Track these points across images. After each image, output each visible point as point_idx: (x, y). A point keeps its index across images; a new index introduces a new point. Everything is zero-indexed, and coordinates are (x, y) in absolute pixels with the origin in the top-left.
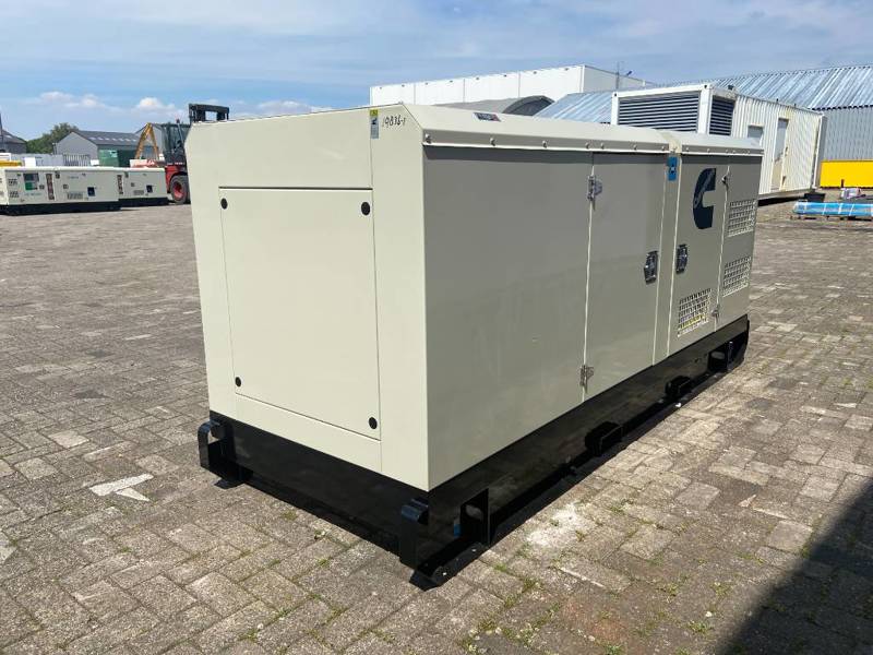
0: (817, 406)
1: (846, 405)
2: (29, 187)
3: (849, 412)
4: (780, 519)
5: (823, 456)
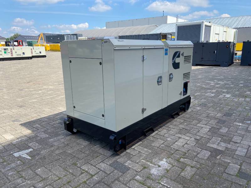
0: (239, 122)
1: (247, 122)
2: (5, 53)
3: (249, 124)
4: (229, 163)
5: (242, 140)
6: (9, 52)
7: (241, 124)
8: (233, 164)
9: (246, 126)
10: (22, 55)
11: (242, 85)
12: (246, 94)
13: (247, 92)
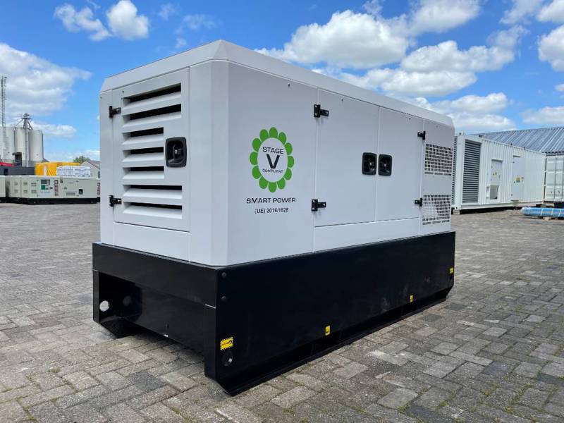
0: (471, 320)
1: (491, 321)
2: (43, 188)
3: (491, 325)
4: (398, 387)
5: (455, 350)
6: (51, 188)
7: (472, 324)
8: (404, 390)
9: (484, 327)
10: (77, 193)
11: (525, 259)
12: (523, 274)
13: (527, 272)
